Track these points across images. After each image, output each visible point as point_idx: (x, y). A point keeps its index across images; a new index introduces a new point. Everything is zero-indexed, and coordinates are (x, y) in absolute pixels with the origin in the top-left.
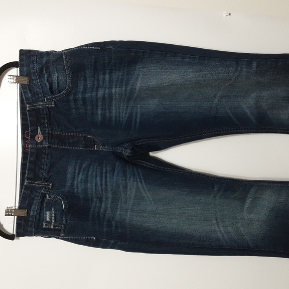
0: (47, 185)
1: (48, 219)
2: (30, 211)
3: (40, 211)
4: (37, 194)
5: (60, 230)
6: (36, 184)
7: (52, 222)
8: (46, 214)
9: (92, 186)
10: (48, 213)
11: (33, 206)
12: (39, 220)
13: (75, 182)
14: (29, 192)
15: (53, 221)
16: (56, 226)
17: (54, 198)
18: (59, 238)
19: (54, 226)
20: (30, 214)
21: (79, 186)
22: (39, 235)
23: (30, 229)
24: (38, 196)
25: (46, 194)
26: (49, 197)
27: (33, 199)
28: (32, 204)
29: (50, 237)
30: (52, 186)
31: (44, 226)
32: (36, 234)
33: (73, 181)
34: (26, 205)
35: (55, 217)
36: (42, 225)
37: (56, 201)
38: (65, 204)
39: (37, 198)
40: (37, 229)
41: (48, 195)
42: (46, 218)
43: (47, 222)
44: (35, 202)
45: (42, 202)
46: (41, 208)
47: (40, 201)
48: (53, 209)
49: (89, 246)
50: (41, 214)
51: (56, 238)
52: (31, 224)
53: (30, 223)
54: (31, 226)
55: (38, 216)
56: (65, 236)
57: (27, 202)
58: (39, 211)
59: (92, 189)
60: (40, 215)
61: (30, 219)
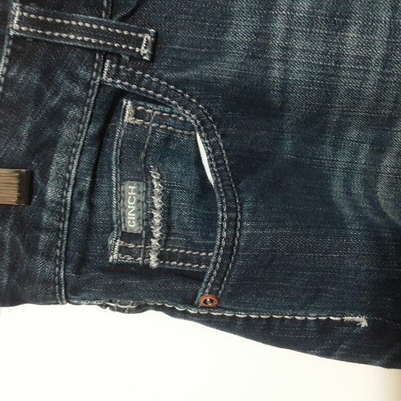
0: (128, 40)
1: (132, 223)
2: (45, 182)
3: (93, 184)
4: (78, 91)
5: (198, 278)
6: (69, 29)
7: (150, 234)
8: (121, 198)
9: (369, 44)
10: (132, 190)
11: (58, 159)
12: (89, 227)
13: (279, 25)
14: (35, 78)
15: (157, 232)
16: (172, 257)
17: (160, 119)
18: (185, 315)
19: (161, 257)
20: (43, 194)
21: (299, 44)
22: (91, 299)
23: (43, 267)
24: (79, 102)
25: (121, 94)
26: (137, 115)
27: (57, 116)
28: (52, 144)
29: (141, 308)
30: (154, 47)
31: (114, 257)
32: (74, 292)
33: (267, 18)
34: (23, 148)
35: (167, 212)
36: (106, 250)
37: (169, 138)
38: (213, 149)
39: (73, 112)
40: (78, 270)
41: (128, 105)
42: (122, 217)
43: (127, 236)
44: (67, 132)
45: (101, 139)
46: (97, 169)
47: (93, 130)
48: (155, 176)
49: (327, 353)
50: (99, 201)
51: (172, 312)
52: (51, 246)
53: (44, 238)
54: (48, 255)
55: (83, 206)
56: (217, 308)
57: (24, 131)
58: (86, 183)
59: (364, 60)
60: (91, 206)
61: (45, 217)
